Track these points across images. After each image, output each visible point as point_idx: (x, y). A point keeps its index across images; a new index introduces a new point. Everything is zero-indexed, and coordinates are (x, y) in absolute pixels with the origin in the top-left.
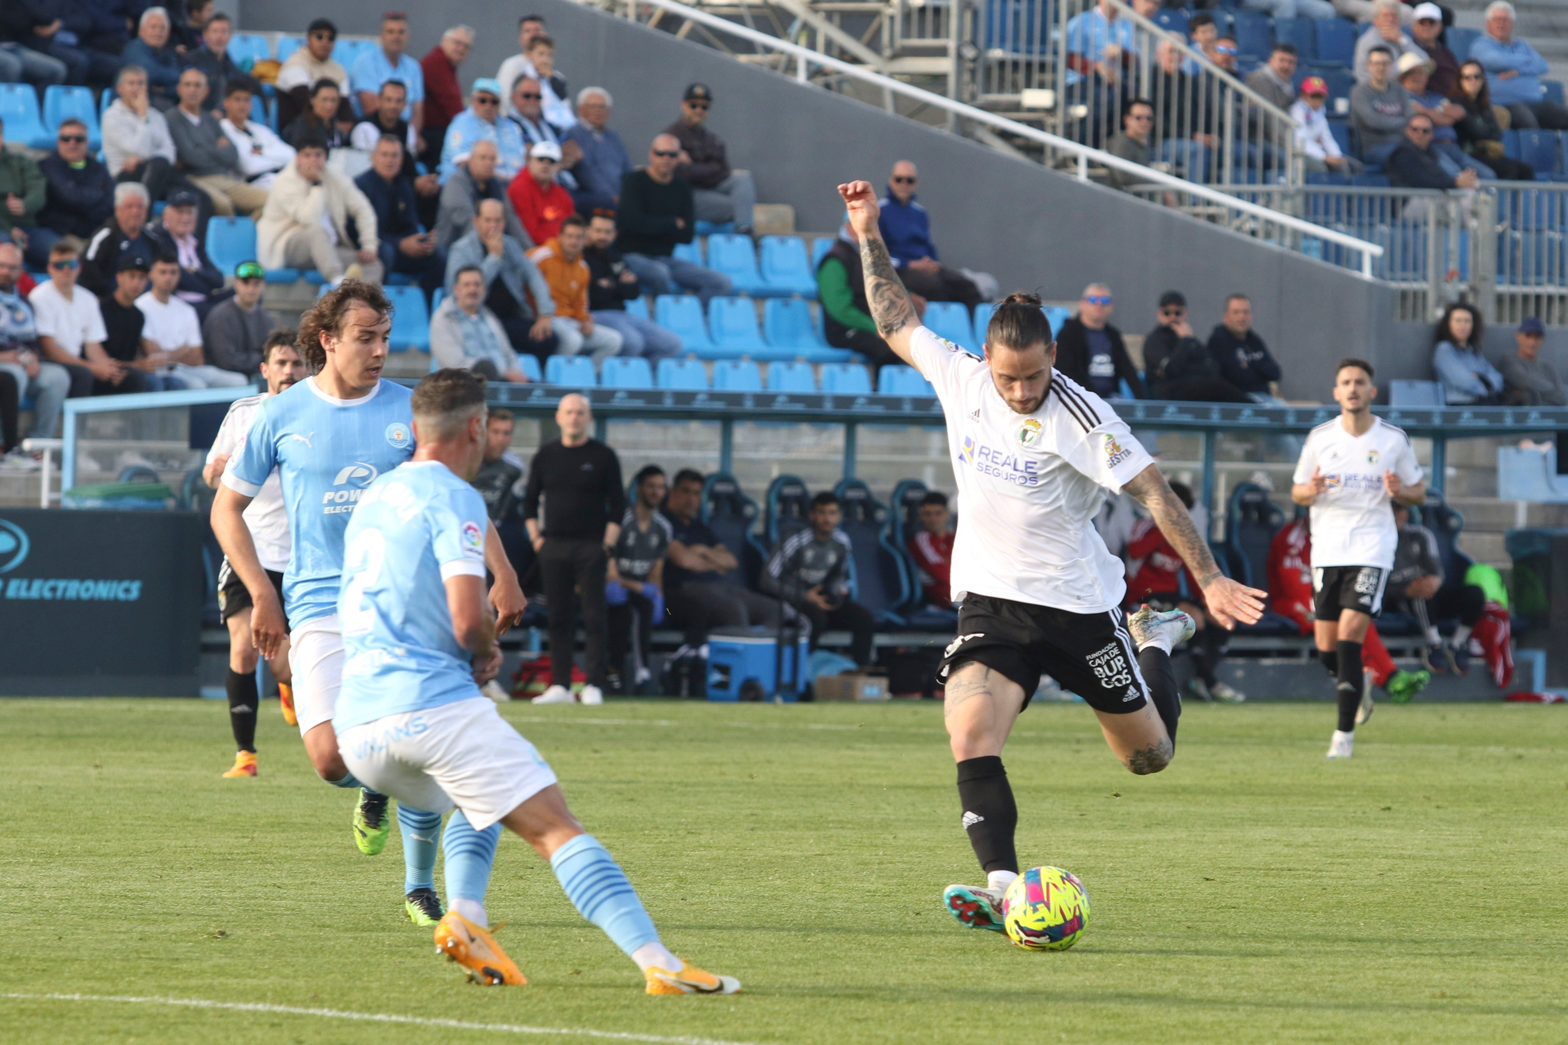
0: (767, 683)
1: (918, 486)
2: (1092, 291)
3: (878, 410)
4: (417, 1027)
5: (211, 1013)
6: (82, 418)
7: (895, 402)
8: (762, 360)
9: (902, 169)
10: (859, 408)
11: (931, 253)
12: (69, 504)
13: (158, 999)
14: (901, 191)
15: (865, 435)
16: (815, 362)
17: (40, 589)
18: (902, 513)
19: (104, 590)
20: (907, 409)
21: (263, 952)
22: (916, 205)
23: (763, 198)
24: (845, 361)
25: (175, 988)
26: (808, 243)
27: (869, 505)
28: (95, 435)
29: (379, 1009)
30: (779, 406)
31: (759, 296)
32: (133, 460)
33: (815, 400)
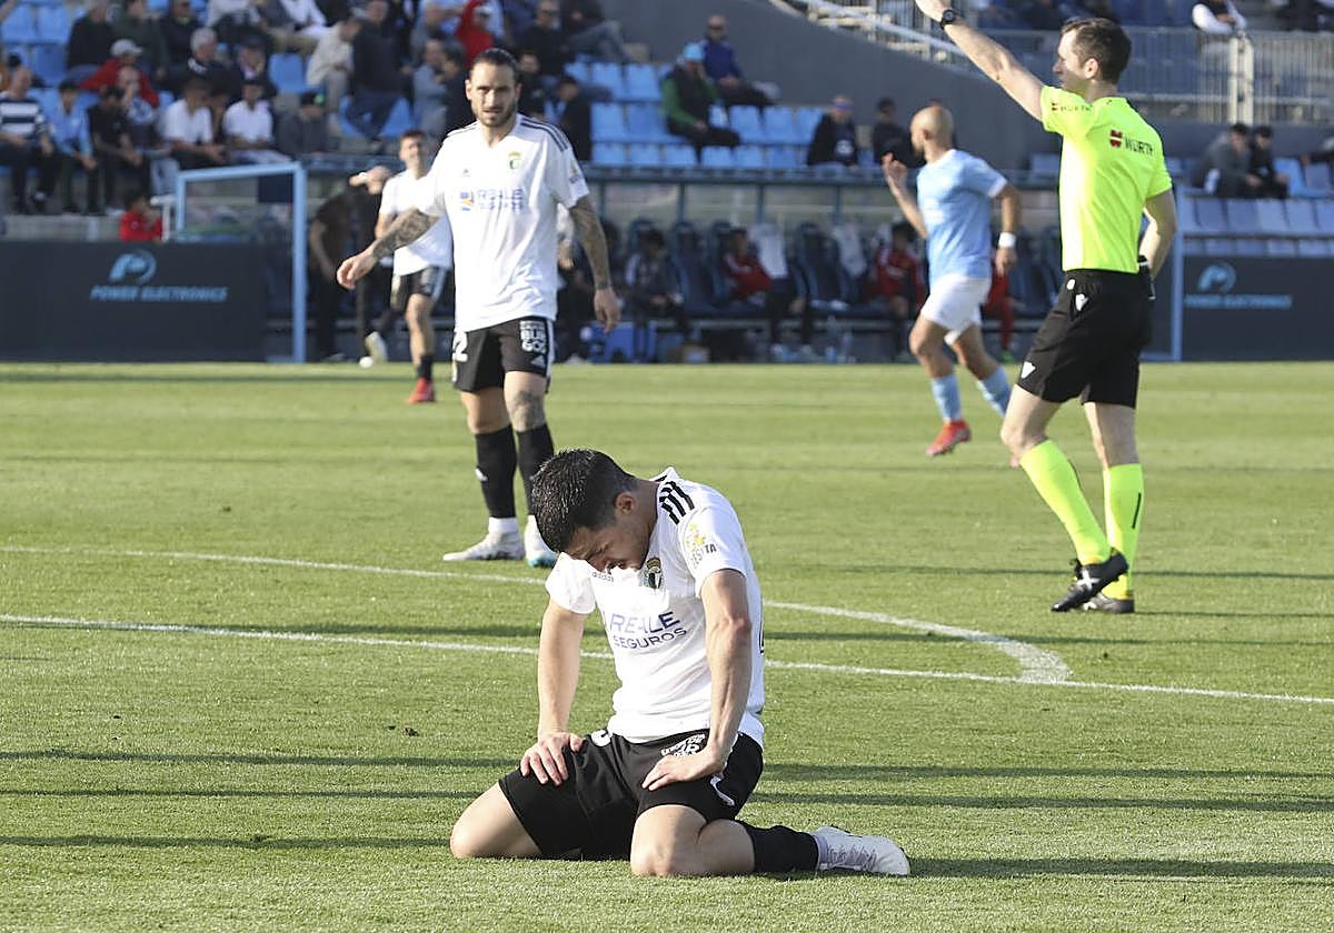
0: (629, 351)
1: (726, 225)
2: (840, 100)
3: (699, 176)
4: (356, 572)
5: (224, 564)
6: (188, 184)
7: (710, 171)
8: (627, 145)
9: (716, 20)
10: (687, 175)
11: (736, 72)
12: (181, 239)
13: (192, 555)
14: (715, 35)
15: (692, 192)
16: (661, 146)
17: (162, 294)
18: (715, 243)
19: (203, 294)
20: (718, 176)
21: (265, 525)
22: (726, 44)
23: (628, 39)
24: (680, 145)
25: (203, 548)
26: (656, 69)
27: (695, 237)
28: (198, 195)
29: (331, 561)
30: (637, 173)
31: (624, 103)
32: (223, 210)
33: (658, 170)
